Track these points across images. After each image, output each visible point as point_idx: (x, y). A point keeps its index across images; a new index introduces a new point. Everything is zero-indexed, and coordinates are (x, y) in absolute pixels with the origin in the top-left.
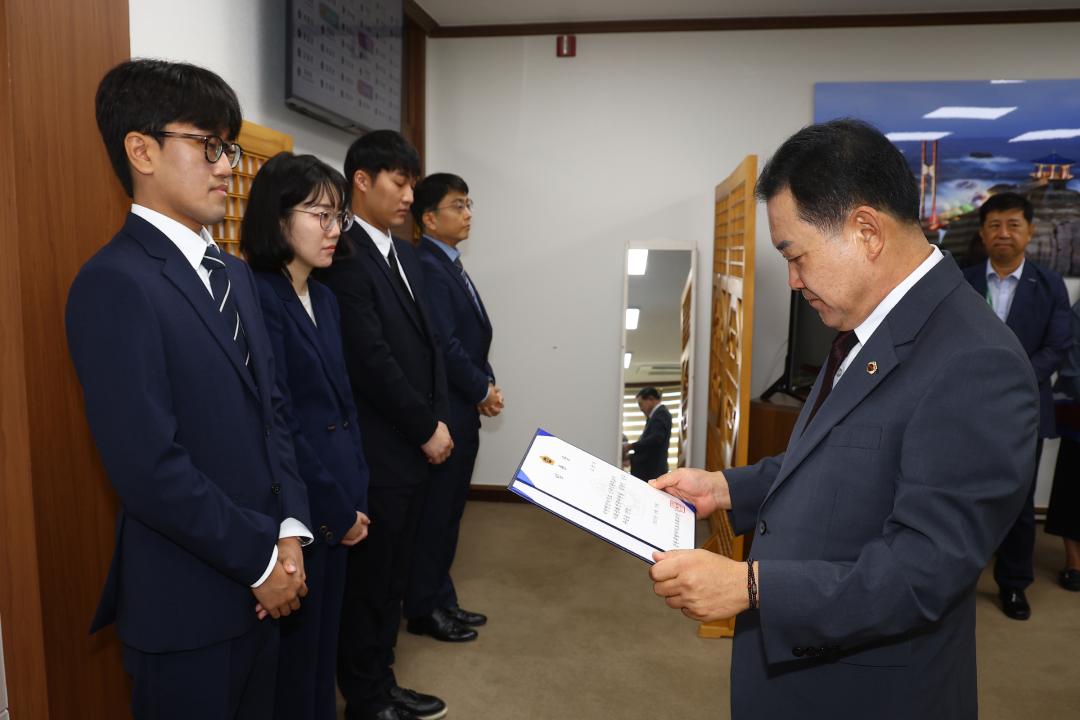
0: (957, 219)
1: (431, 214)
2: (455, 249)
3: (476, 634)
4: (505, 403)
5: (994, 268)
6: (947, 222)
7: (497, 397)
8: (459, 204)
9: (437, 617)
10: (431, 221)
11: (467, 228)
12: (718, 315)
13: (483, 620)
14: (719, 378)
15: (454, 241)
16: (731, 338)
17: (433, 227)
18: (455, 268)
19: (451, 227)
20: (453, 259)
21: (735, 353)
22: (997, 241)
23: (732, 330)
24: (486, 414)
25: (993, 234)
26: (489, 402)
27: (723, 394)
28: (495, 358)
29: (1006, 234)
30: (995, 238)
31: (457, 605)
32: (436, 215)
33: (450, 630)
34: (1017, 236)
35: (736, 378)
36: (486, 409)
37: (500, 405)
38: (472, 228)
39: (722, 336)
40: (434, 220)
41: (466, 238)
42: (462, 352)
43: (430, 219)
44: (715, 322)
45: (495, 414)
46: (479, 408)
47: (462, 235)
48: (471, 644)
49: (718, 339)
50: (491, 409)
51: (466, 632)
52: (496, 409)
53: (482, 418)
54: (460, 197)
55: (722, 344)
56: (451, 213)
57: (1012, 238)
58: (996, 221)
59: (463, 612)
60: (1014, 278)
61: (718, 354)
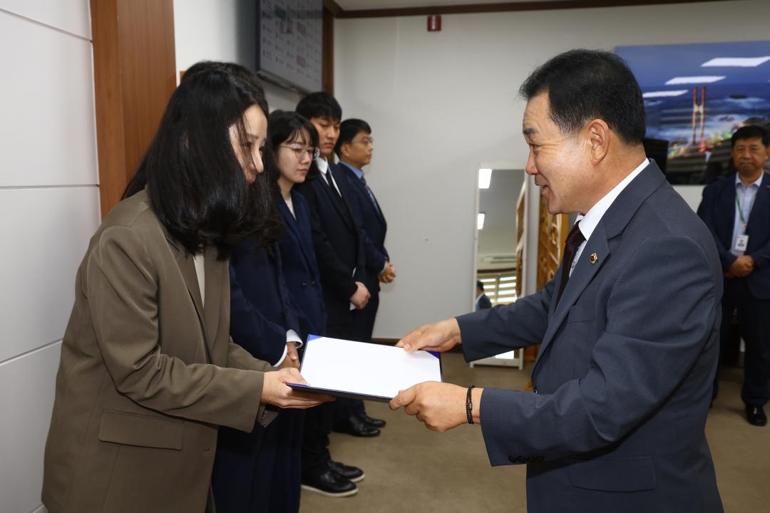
0: (719, 144)
1: (347, 146)
2: (361, 171)
3: (379, 432)
4: (396, 274)
5: (741, 179)
6: (712, 146)
7: (390, 270)
8: (366, 140)
9: (353, 419)
10: (347, 150)
11: (369, 156)
12: (544, 215)
13: (383, 424)
14: (545, 260)
15: (360, 164)
16: (554, 230)
17: (347, 155)
18: (361, 183)
19: (359, 155)
20: (360, 177)
21: (556, 240)
22: (742, 161)
23: (554, 225)
24: (384, 281)
25: (740, 156)
26: (386, 273)
27: (548, 270)
28: (389, 244)
29: (748, 155)
30: (741, 158)
31: (365, 414)
32: (351, 146)
33: (361, 429)
34: (757, 157)
35: (556, 258)
36: (384, 278)
37: (393, 275)
38: (373, 156)
39: (547, 230)
40: (349, 150)
41: (368, 163)
42: (367, 239)
43: (346, 150)
44: (542, 221)
45: (390, 281)
46: (379, 278)
47: (366, 161)
48: (376, 438)
49: (544, 233)
50: (387, 278)
51: (373, 430)
52: (390, 277)
53: (381, 284)
54: (366, 135)
55: (547, 236)
56: (361, 146)
57: (753, 158)
58: (741, 146)
59: (370, 419)
60: (755, 186)
61: (544, 243)
